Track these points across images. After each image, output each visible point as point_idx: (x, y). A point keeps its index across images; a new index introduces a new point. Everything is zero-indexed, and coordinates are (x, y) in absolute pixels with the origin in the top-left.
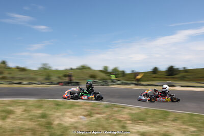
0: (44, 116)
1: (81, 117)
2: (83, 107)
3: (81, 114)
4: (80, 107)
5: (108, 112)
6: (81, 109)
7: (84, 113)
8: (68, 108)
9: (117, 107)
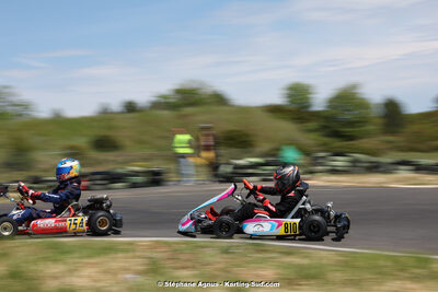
0: (15, 275)
1: (128, 276)
4: (130, 254)
6: (134, 257)
8: (89, 257)
9: (266, 251)
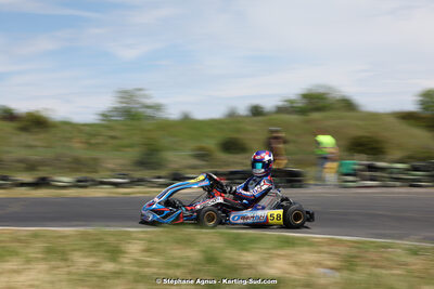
1: (322, 270)
2: (325, 249)
3: (319, 265)
5: (417, 263)
7: (330, 263)
